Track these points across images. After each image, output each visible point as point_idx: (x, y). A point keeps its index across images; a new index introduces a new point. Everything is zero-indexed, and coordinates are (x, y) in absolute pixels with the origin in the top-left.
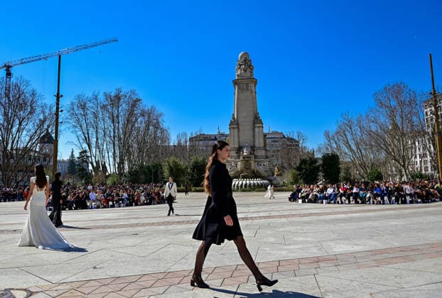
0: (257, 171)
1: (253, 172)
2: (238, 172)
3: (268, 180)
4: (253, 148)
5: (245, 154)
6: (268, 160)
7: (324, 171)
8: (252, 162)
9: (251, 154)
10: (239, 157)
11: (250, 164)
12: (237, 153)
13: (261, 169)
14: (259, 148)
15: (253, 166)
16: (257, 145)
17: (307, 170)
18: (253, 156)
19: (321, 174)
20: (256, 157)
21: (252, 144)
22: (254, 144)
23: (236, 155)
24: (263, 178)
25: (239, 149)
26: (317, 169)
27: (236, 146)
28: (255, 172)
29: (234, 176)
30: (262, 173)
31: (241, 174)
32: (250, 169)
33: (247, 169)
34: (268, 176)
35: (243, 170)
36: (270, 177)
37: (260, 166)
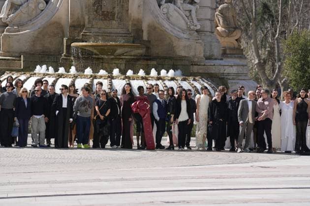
13: (174, 22)
24: (187, 68)
28: (145, 37)
29: (38, 47)
30: (179, 39)
31: (73, 44)
32: (121, 19)
33: (108, 16)
34: (209, 58)
35: (87, 21)
36: (218, 62)
37: (171, 6)
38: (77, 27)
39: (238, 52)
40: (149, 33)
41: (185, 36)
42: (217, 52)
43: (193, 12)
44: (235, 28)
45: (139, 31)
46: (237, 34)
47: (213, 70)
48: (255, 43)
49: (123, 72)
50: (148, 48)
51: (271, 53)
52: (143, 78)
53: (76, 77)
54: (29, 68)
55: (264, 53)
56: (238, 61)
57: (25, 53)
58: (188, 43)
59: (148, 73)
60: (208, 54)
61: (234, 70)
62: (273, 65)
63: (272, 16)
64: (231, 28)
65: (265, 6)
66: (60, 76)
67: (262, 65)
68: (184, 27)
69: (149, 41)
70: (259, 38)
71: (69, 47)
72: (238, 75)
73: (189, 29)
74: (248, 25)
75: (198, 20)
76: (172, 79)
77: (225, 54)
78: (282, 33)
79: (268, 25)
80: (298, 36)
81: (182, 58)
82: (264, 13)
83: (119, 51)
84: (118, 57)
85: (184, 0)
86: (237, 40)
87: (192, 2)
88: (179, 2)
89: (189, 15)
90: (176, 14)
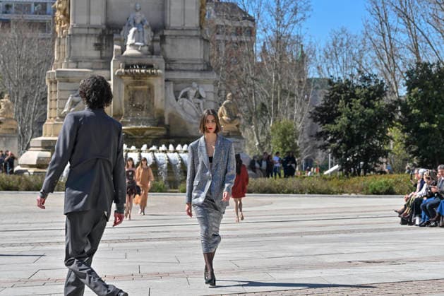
0: (172, 116)
1: (160, 121)
4: (159, 31)
5: (129, 51)
6: (213, 76)
7: (409, 124)
8: (158, 84)
9: (152, 52)
10: (105, 63)
11: (151, 90)
12: (98, 47)
13: (187, 111)
14: (183, 33)
15: (162, 95)
16: (174, 20)
18: (158, 61)
20: (170, 65)
21: (155, 16)
22: (164, 18)
23: (96, 54)
25: (109, 34)
26: (386, 116)
27: (98, 20)
28: (167, 122)
30: (192, 123)
32: (148, 110)
33: (138, 108)
35: (124, 111)
37: (185, 100)
38: (117, 115)
39: (238, 135)
40: (169, 119)
41: (195, 121)
43: (201, 104)
45: (162, 118)
50: (168, 130)
52: (163, 151)
63: (267, 112)
64: (233, 117)
65: (263, 105)
68: (195, 115)
69: (169, 126)
73: (198, 116)
74: (251, 118)
76: (186, 152)
83: (147, 132)
84: (147, 137)
85: (195, 96)
86: (237, 126)
87: (200, 97)
88: (191, 97)
89: (198, 107)
90: (188, 106)
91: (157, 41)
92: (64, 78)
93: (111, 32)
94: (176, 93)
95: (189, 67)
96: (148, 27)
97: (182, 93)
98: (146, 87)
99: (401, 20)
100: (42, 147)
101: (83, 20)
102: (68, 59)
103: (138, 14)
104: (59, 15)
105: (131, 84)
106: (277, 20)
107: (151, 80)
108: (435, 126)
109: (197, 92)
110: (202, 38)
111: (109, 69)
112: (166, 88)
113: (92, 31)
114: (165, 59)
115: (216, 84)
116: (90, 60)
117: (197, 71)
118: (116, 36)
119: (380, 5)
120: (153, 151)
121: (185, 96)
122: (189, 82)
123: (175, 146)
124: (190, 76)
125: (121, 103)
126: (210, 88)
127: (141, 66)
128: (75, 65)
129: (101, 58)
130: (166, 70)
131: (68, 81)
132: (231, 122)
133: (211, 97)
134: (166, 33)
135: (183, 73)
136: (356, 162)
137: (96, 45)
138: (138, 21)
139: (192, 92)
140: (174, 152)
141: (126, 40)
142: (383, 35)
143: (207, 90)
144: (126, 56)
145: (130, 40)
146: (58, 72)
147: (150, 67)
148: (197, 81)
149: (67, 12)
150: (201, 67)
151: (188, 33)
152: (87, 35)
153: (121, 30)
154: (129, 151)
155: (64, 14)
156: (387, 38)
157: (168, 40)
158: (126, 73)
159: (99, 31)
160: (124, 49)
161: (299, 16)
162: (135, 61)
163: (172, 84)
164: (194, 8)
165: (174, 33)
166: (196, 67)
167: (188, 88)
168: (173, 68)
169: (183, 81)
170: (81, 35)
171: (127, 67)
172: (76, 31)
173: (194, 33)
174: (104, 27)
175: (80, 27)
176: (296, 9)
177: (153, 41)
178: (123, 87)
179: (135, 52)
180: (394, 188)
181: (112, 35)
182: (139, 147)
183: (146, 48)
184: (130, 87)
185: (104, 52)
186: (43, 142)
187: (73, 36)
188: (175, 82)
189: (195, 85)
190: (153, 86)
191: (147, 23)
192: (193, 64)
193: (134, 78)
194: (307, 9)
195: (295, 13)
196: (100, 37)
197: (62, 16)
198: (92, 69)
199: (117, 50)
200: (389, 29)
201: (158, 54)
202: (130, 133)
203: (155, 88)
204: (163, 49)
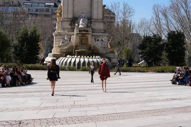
0: (94, 47)
2: (71, 47)
3: (107, 58)
4: (90, 20)
5: (80, 26)
6: (107, 34)
7: (168, 51)
8: (89, 37)
9: (88, 26)
10: (73, 30)
11: (87, 38)
12: (71, 24)
13: (98, 45)
14: (97, 20)
15: (91, 40)
16: (95, 16)
17: (151, 48)
18: (90, 29)
19: (164, 53)
20: (93, 30)
21: (89, 15)
22: (91, 16)
23: (70, 27)
24: (102, 56)
25: (74, 21)
26: (161, 48)
27: (70, 16)
28: (92, 49)
29: (68, 51)
30: (100, 49)
31: (76, 51)
32: (86, 45)
33: (84, 44)
34: (106, 53)
35: (79, 45)
36: (108, 54)
37: (98, 42)
38: (76, 46)
39: (113, 52)
40: (93, 48)
41: (101, 48)
42: (108, 52)
44: (113, 47)
45: (90, 47)
46: (113, 48)
47: (108, 56)
48: (117, 50)
49: (87, 57)
50: (93, 51)
51: (120, 53)
52: (91, 58)
53: (77, 58)
54: (66, 56)
55: (119, 52)
56: (113, 54)
57: (65, 53)
58: (102, 50)
59: (93, 57)
60: (106, 52)
61: (112, 56)
62: (121, 55)
63: (120, 44)
64: (112, 47)
65: (119, 42)
66: (73, 58)
67: (118, 55)
69: (93, 50)
70: (118, 49)
71: (75, 51)
72: (113, 57)
73: (102, 47)
74: (115, 46)
75: (104, 45)
76: (98, 58)
77: (110, 52)
78: (123, 48)
79: (120, 46)
80: (126, 49)
81: (100, 54)
82: (119, 44)
83: (86, 52)
84: (86, 53)
85: (101, 41)
86: (113, 50)
87: (103, 41)
88: (100, 41)
89: (102, 44)
90: (99, 44)
91: (89, 23)
92: (60, 34)
93: (75, 20)
94: (95, 39)
95: (99, 31)
96: (86, 19)
97: (97, 39)
98: (86, 38)
99: (163, 16)
100: (53, 56)
101: (66, 16)
102: (61, 28)
103: (83, 14)
104: (58, 14)
105: (81, 36)
106: (124, 15)
107: (88, 35)
108: (176, 51)
109: (102, 39)
110: (103, 22)
111: (74, 32)
112: (92, 38)
113: (69, 20)
114: (92, 29)
115: (108, 36)
116: (68, 29)
117: (102, 33)
118: (76, 21)
119: (156, 11)
120: (88, 58)
121: (98, 40)
122: (99, 36)
123: (95, 57)
124: (99, 34)
125: (78, 42)
126: (106, 38)
127: (84, 31)
128: (63, 30)
129: (71, 28)
130: (92, 32)
131: (61, 35)
132: (111, 48)
133: (106, 41)
134: (92, 20)
135: (97, 33)
136: (152, 62)
137: (70, 24)
138: (83, 17)
139: (100, 39)
140: (95, 58)
141: (79, 22)
142: (157, 21)
143: (105, 39)
144: (80, 28)
145: (81, 23)
146: (58, 32)
147: (87, 31)
148: (102, 36)
149: (61, 13)
150: (103, 31)
151: (99, 20)
152: (67, 21)
153: (78, 19)
154: (81, 58)
155: (60, 14)
156: (159, 21)
157: (93, 23)
158: (79, 33)
159: (71, 20)
160: (79, 25)
161: (131, 14)
162: (82, 29)
163: (94, 36)
164: (101, 13)
165: (95, 20)
166: (101, 31)
167: (99, 38)
168: (94, 31)
169: (97, 36)
170: (65, 21)
171: (80, 31)
172: (64, 20)
173: (101, 21)
174: (72, 18)
175: (65, 18)
176: (130, 12)
177: (88, 23)
178: (78, 37)
179: (83, 26)
180: (164, 70)
181: (75, 21)
182: (84, 56)
183: (86, 25)
184: (81, 38)
185: (72, 26)
186: (53, 54)
187: (63, 21)
188: (95, 36)
189: (101, 37)
190: (88, 37)
191: (86, 17)
192: (100, 30)
193: (82, 35)
194: (133, 12)
195: (130, 13)
196: (71, 22)
197: (59, 15)
198: (68, 31)
199: (77, 26)
200: (159, 19)
201: (89, 27)
202: (81, 52)
203: (89, 38)
204: (91, 26)
